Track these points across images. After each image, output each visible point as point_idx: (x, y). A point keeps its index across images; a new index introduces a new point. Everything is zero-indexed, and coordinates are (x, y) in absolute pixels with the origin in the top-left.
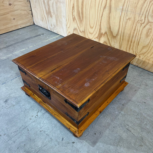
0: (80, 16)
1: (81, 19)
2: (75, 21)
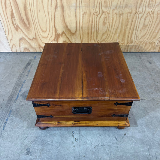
0: (24, 22)
1: (28, 26)
2: (19, 30)
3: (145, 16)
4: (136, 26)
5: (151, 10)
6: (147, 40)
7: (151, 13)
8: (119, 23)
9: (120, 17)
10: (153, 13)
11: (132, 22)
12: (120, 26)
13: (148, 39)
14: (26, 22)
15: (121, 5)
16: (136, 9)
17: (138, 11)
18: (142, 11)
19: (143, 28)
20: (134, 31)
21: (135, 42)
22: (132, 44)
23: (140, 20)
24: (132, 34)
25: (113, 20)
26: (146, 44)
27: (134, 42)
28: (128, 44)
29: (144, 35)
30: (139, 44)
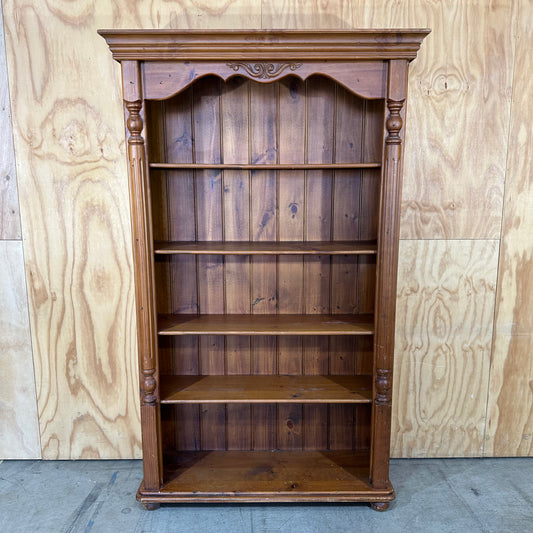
3: (431, 354)
4: (411, 380)
5: (445, 339)
6: (452, 422)
7: (445, 348)
10: (451, 347)
13: (453, 417)
14: (106, 370)
16: (406, 338)
17: (410, 344)
18: (420, 344)
19: (433, 388)
20: (411, 396)
21: (419, 426)
22: (412, 433)
23: (421, 365)
24: (405, 403)
26: (452, 432)
27: (415, 427)
28: (399, 434)
29: (440, 404)
30: (433, 435)
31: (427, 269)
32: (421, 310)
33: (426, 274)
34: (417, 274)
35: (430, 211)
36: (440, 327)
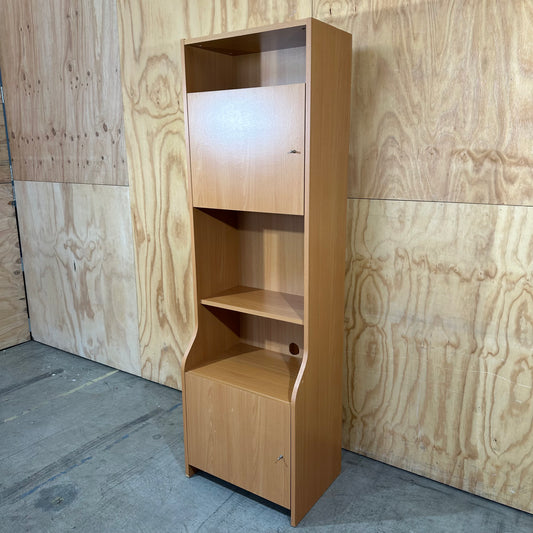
0: (180, 311)
1: (185, 321)
3: (510, 366)
4: (480, 394)
5: (532, 350)
8: (418, 371)
9: (419, 350)
11: (464, 377)
12: (422, 381)
14: (183, 311)
15: (420, 316)
16: (474, 338)
17: (480, 346)
18: (495, 349)
19: (510, 412)
20: (479, 415)
22: (479, 463)
23: (495, 378)
24: (470, 422)
25: (396, 356)
28: (460, 458)
29: (520, 438)
30: (507, 474)
31: (510, 247)
32: (499, 303)
33: (509, 254)
34: (496, 252)
35: (517, 164)
36: (525, 332)
